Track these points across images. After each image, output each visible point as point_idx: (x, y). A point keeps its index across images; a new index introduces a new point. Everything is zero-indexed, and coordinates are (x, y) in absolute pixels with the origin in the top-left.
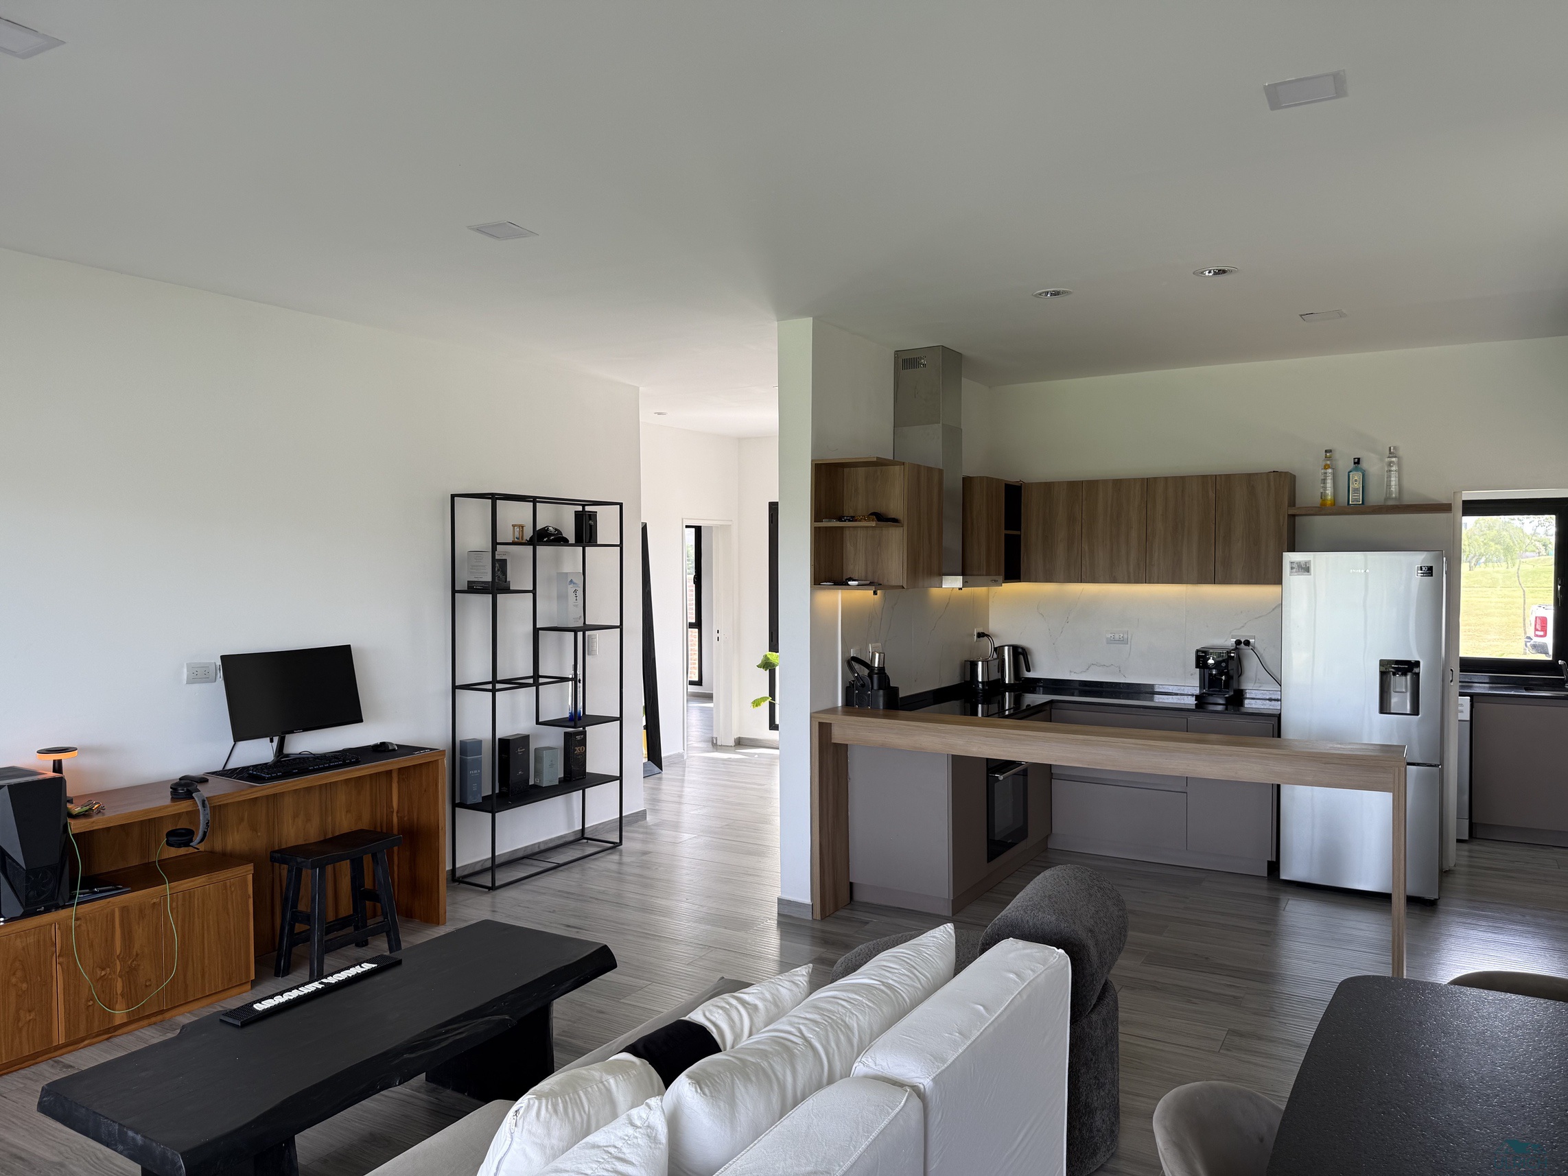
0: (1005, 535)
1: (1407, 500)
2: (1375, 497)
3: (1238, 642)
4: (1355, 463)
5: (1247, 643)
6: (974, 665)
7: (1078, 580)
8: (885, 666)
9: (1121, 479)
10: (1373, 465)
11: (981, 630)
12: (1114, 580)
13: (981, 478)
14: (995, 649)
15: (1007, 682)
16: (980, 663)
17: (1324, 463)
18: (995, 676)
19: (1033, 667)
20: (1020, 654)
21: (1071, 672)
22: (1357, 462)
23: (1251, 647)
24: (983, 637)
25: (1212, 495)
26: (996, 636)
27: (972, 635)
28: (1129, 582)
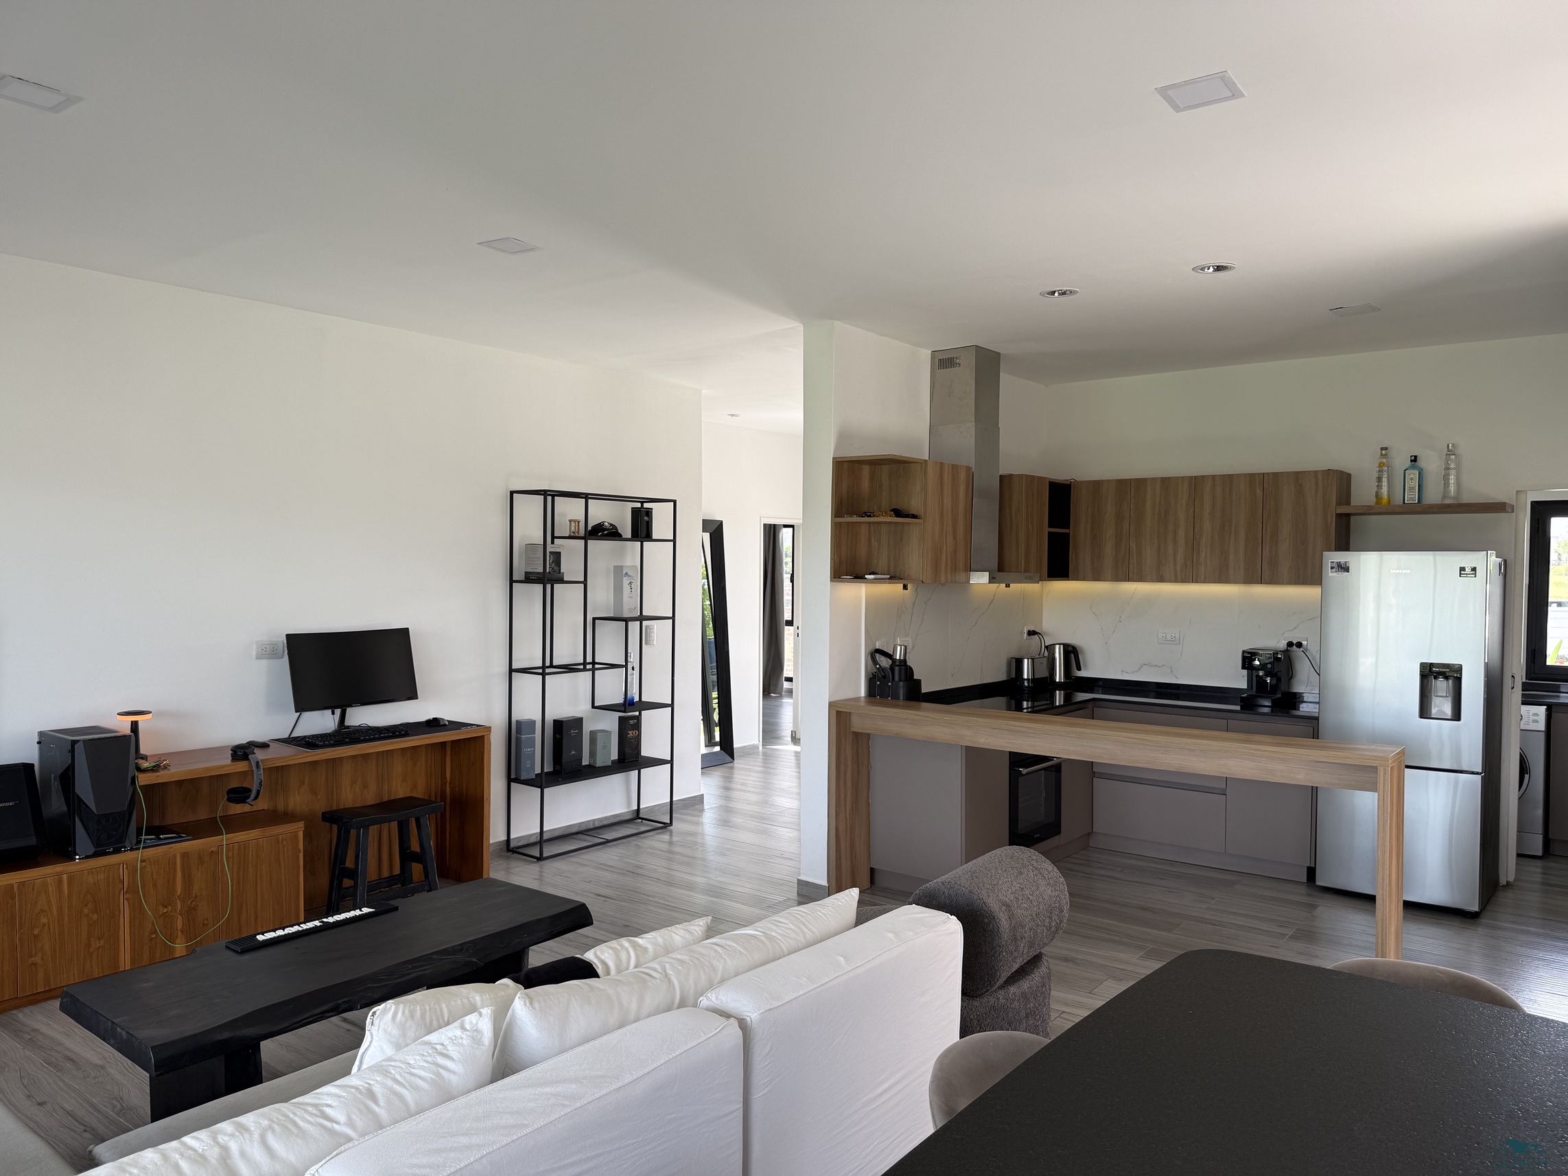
0: (1049, 533)
1: (1467, 498)
2: (1433, 496)
3: (1290, 644)
4: (1412, 461)
5: (1299, 645)
6: (1019, 662)
7: (1126, 577)
8: (907, 658)
9: (1169, 478)
10: (1432, 464)
11: (1032, 628)
12: (1161, 579)
13: (1020, 476)
14: (1046, 647)
15: (1057, 680)
16: (1026, 660)
17: (1379, 461)
18: (1043, 673)
19: (1085, 665)
20: (1071, 652)
21: (1122, 671)
22: (1415, 459)
23: (1301, 649)
24: (1034, 635)
25: (1259, 493)
26: (1047, 634)
27: (1022, 633)
28: (1176, 581)
